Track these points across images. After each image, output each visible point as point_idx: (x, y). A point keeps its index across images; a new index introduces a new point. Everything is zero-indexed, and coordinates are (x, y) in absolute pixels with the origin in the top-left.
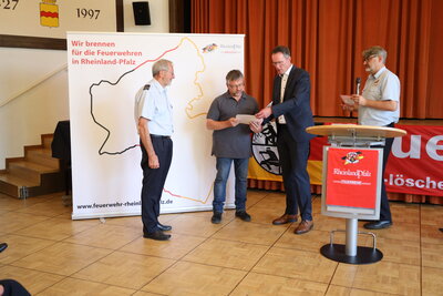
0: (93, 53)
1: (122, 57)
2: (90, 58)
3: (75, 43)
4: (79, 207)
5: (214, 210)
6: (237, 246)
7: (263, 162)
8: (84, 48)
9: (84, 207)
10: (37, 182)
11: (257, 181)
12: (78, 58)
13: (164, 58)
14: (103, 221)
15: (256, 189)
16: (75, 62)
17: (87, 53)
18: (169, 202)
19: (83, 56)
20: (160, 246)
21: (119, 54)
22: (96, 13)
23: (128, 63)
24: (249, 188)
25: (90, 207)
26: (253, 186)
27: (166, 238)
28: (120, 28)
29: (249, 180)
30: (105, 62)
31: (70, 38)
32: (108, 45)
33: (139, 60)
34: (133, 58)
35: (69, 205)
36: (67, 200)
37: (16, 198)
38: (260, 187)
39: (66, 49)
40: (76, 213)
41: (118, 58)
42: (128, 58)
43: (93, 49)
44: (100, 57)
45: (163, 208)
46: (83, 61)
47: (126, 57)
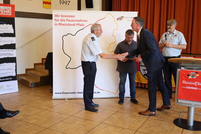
0: (64, 20)
1: (78, 23)
2: (63, 23)
3: (56, 16)
4: (56, 93)
5: (120, 97)
6: (130, 117)
7: (145, 75)
8: (60, 18)
9: (58, 93)
10: (38, 80)
11: (141, 84)
12: (58, 23)
13: (98, 23)
14: (67, 100)
15: (141, 88)
16: (56, 24)
17: (62, 20)
18: (98, 92)
19: (60, 22)
20: (93, 114)
21: (77, 21)
22: (68, 3)
23: (81, 25)
24: (137, 87)
25: (61, 93)
26: (139, 86)
27: (95, 111)
28: (79, 9)
29: (138, 83)
30: (70, 25)
31: (54, 13)
32: (72, 16)
33: (86, 24)
34: (83, 23)
35: (52, 92)
36: (50, 89)
37: (29, 87)
38: (143, 87)
39: (52, 19)
40: (55, 96)
41: (76, 23)
42: (81, 23)
43: (64, 18)
44: (67, 23)
45: (95, 96)
46: (60, 24)
47: (80, 23)
